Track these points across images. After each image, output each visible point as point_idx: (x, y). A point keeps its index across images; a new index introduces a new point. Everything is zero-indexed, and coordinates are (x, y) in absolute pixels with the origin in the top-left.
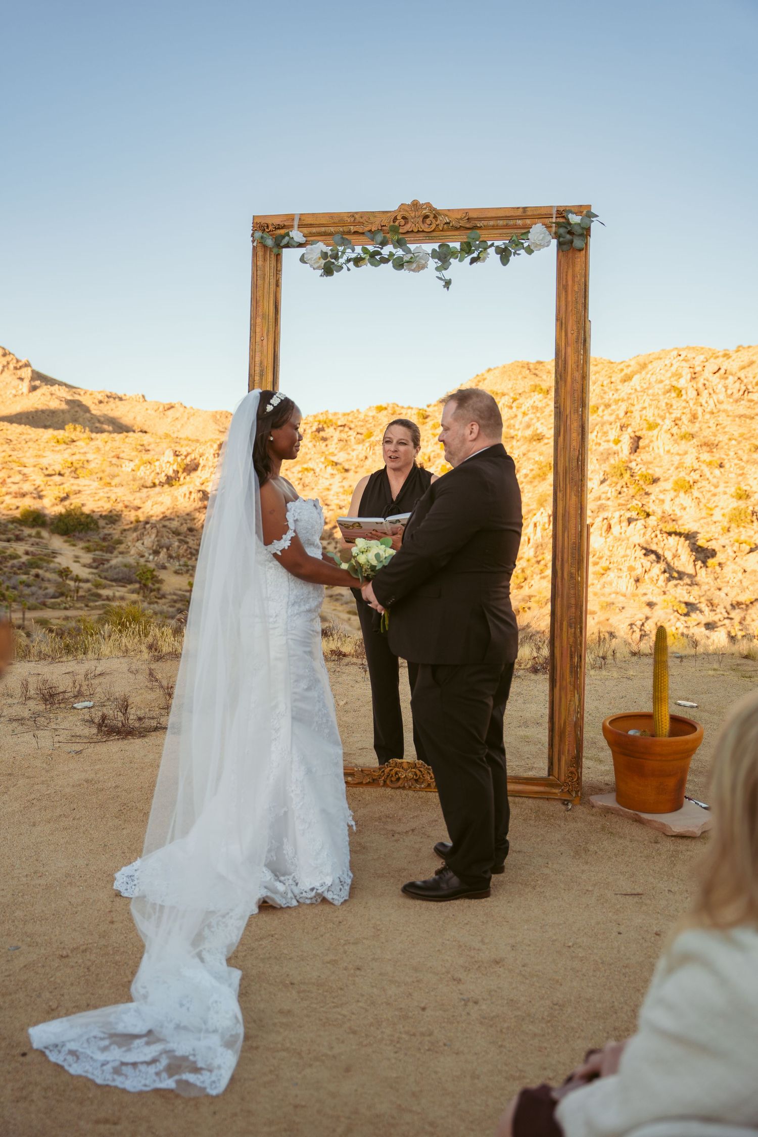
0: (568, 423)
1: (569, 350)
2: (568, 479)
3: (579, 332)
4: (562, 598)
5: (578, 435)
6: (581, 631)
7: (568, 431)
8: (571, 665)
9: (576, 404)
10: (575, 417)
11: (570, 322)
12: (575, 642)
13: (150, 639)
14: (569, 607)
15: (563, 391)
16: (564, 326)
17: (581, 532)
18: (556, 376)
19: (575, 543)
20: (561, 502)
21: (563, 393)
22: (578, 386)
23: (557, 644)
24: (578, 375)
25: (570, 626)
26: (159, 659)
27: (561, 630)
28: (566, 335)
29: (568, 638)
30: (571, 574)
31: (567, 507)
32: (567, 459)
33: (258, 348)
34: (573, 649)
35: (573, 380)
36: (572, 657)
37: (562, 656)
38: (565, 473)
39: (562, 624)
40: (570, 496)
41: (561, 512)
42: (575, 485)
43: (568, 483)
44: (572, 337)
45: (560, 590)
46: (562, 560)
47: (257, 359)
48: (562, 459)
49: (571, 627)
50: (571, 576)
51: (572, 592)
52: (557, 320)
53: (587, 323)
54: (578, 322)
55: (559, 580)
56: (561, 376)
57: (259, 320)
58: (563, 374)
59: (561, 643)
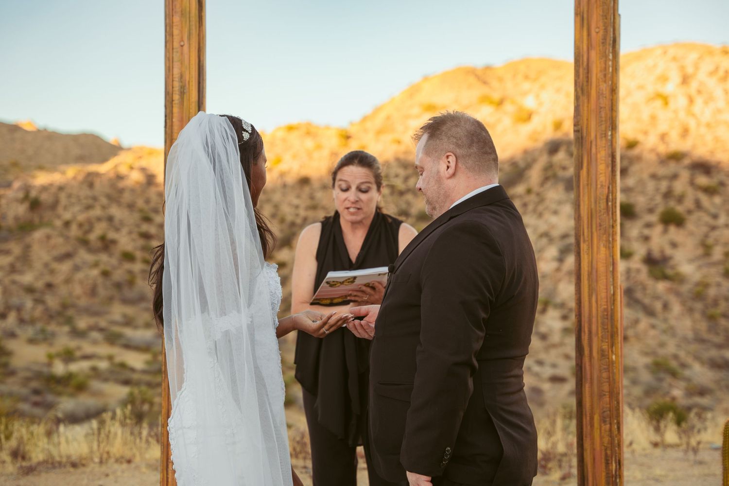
0: (594, 150)
1: (593, 54)
2: (594, 226)
3: (606, 30)
4: (592, 383)
5: (607, 166)
6: (619, 428)
7: (594, 163)
8: (607, 474)
9: (603, 127)
10: (602, 143)
11: (595, 16)
12: (612, 442)
13: (13, 443)
14: (601, 396)
15: (586, 109)
16: (585, 22)
17: (614, 294)
18: (576, 90)
19: (606, 310)
20: (586, 256)
21: (585, 112)
22: (605, 102)
23: (587, 445)
24: (605, 88)
25: (603, 420)
26: (29, 471)
27: (592, 426)
28: (589, 35)
29: (601, 438)
30: (602, 351)
31: (594, 262)
32: (593, 200)
33: (176, 56)
34: (609, 452)
35: (599, 94)
36: (607, 464)
37: (594, 459)
38: (591, 217)
39: (592, 418)
40: (598, 248)
41: (586, 269)
42: (605, 233)
43: (594, 230)
44: (597, 37)
45: (588, 372)
46: (590, 332)
47: (176, 71)
48: (586, 198)
49: (605, 422)
50: (603, 354)
51: (605, 375)
52: (576, 14)
53: (617, 17)
54: (605, 17)
55: (586, 359)
56: (582, 90)
57: (177, 19)
58: (585, 88)
59: (593, 444)
